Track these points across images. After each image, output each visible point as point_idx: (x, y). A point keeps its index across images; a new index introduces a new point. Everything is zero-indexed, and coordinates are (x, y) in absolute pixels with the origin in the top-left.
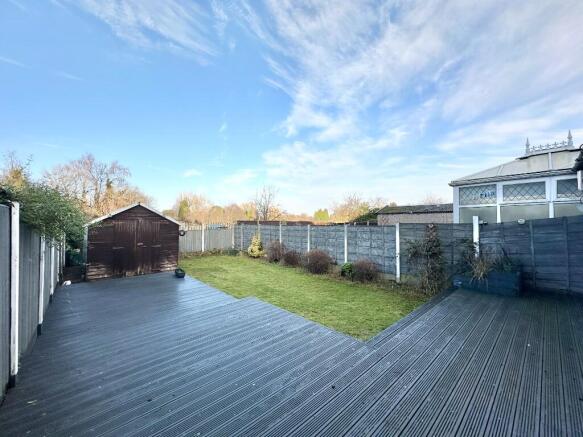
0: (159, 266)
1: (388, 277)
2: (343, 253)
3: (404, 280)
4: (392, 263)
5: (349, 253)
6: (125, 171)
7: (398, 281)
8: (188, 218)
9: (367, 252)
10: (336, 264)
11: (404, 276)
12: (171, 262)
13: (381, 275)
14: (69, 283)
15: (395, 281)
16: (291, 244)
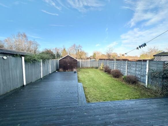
0: (72, 70)
1: (142, 84)
2: (125, 71)
3: (149, 87)
4: (144, 78)
5: (127, 72)
6: (81, 47)
7: (146, 87)
8: (95, 58)
9: (134, 72)
10: (123, 75)
11: (149, 85)
12: (75, 69)
13: (139, 82)
14: (57, 71)
15: (145, 87)
16: (111, 67)
